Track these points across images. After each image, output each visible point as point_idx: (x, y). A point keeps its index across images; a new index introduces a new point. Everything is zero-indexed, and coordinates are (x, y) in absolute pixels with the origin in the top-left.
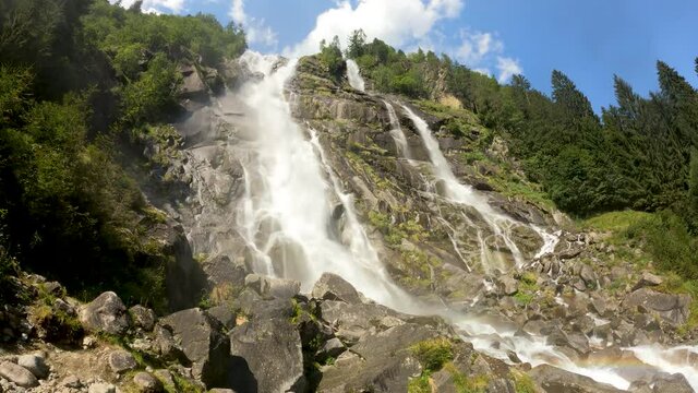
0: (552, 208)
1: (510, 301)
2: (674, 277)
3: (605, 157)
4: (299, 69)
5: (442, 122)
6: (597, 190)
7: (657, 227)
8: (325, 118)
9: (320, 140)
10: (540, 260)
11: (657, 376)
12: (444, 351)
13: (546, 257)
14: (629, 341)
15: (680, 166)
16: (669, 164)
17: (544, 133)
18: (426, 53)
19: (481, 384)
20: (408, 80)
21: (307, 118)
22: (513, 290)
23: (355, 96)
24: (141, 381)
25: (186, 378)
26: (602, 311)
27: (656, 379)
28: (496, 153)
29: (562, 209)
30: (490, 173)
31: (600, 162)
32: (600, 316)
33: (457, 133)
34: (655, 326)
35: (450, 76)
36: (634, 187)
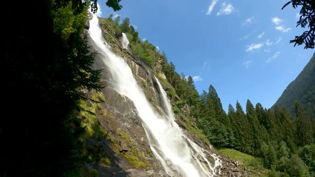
6: (226, 140)
28: (185, 111)
30: (185, 121)
36: (237, 142)
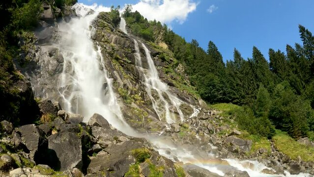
0: (199, 98)
1: (176, 135)
2: (246, 132)
3: (224, 80)
4: (98, 17)
5: (158, 53)
6: (219, 93)
7: (241, 112)
8: (106, 42)
9: (102, 52)
10: (191, 119)
11: (236, 171)
12: (146, 154)
13: (194, 118)
14: (225, 156)
15: (255, 89)
16: (250, 87)
17: (202, 66)
18: (157, 22)
19: (161, 169)
20: (147, 32)
21: (98, 41)
22: (178, 130)
23: (121, 34)
24: (5, 159)
25: (26, 158)
26: (215, 143)
27: (235, 173)
28: (179, 71)
29: (203, 99)
30: (175, 79)
31: (222, 82)
32: (214, 145)
33: (163, 59)
34: (236, 151)
35: (165, 34)
36: (234, 94)
